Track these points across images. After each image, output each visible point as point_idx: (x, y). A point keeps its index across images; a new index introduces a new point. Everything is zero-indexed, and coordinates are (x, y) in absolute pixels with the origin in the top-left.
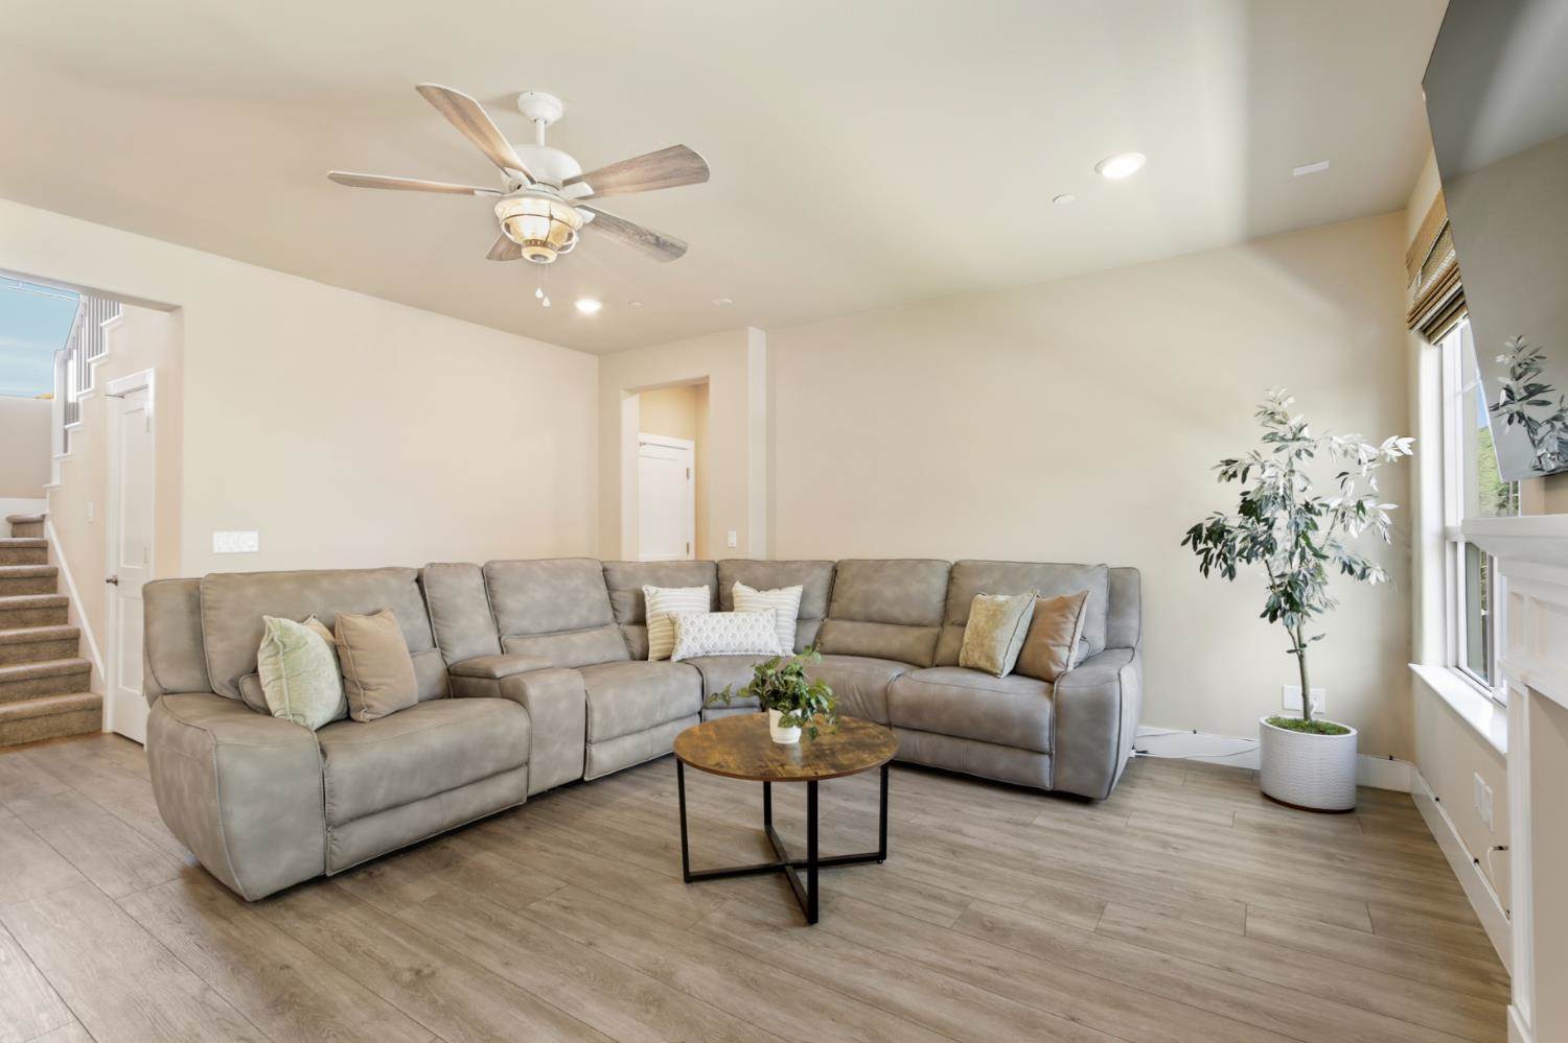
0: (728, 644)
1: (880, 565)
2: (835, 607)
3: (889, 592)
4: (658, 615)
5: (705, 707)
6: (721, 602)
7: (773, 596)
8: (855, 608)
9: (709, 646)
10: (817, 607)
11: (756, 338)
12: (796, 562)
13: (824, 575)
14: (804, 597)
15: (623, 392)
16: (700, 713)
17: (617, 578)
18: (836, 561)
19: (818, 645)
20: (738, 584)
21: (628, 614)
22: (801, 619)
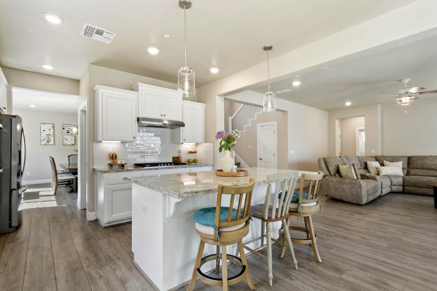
0: (392, 173)
1: (425, 157)
2: (411, 166)
3: (430, 163)
4: (372, 167)
5: (391, 185)
6: (382, 165)
7: (395, 163)
8: (418, 166)
9: (388, 173)
10: (406, 166)
11: (379, 106)
12: (398, 156)
13: (406, 159)
14: (403, 164)
15: (336, 119)
16: (390, 186)
17: (360, 159)
18: (408, 156)
19: (408, 174)
20: (384, 161)
21: (363, 167)
22: (403, 169)
